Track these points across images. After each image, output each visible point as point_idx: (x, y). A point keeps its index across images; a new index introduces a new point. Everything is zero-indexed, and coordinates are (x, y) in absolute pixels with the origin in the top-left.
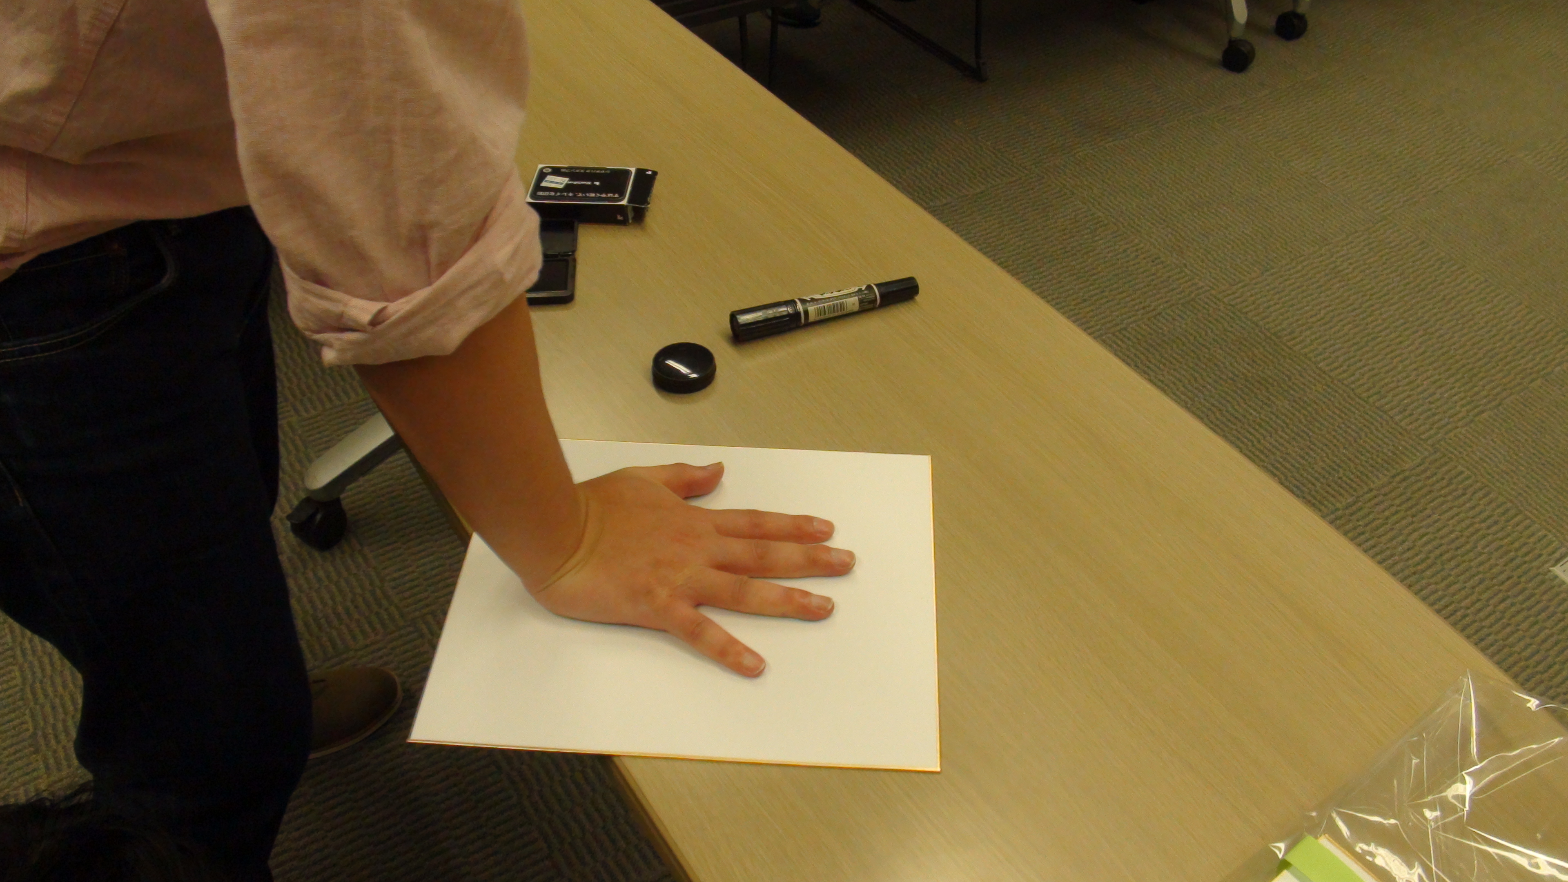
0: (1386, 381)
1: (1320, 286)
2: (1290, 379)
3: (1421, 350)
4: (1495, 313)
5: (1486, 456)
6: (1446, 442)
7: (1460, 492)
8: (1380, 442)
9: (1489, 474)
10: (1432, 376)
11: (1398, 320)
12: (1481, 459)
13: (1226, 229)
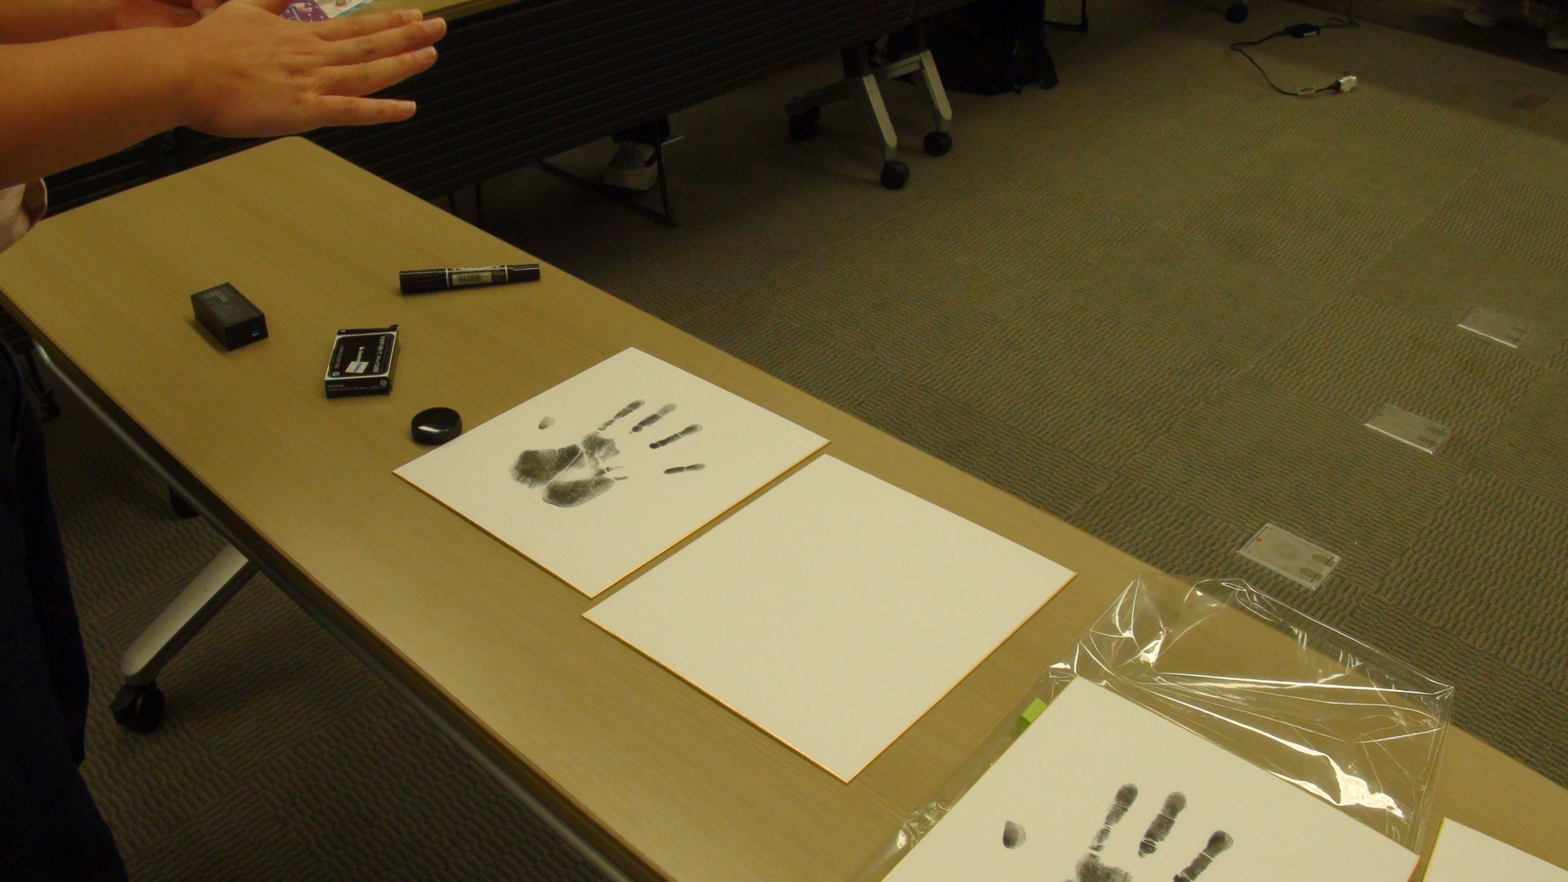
0: (1067, 426)
1: (997, 358)
2: (984, 438)
3: (1092, 398)
4: (1153, 356)
5: (1164, 472)
6: (1127, 467)
7: (1146, 504)
8: (1070, 477)
9: (1169, 486)
10: (1106, 416)
11: (1069, 375)
12: (1160, 475)
13: (908, 322)
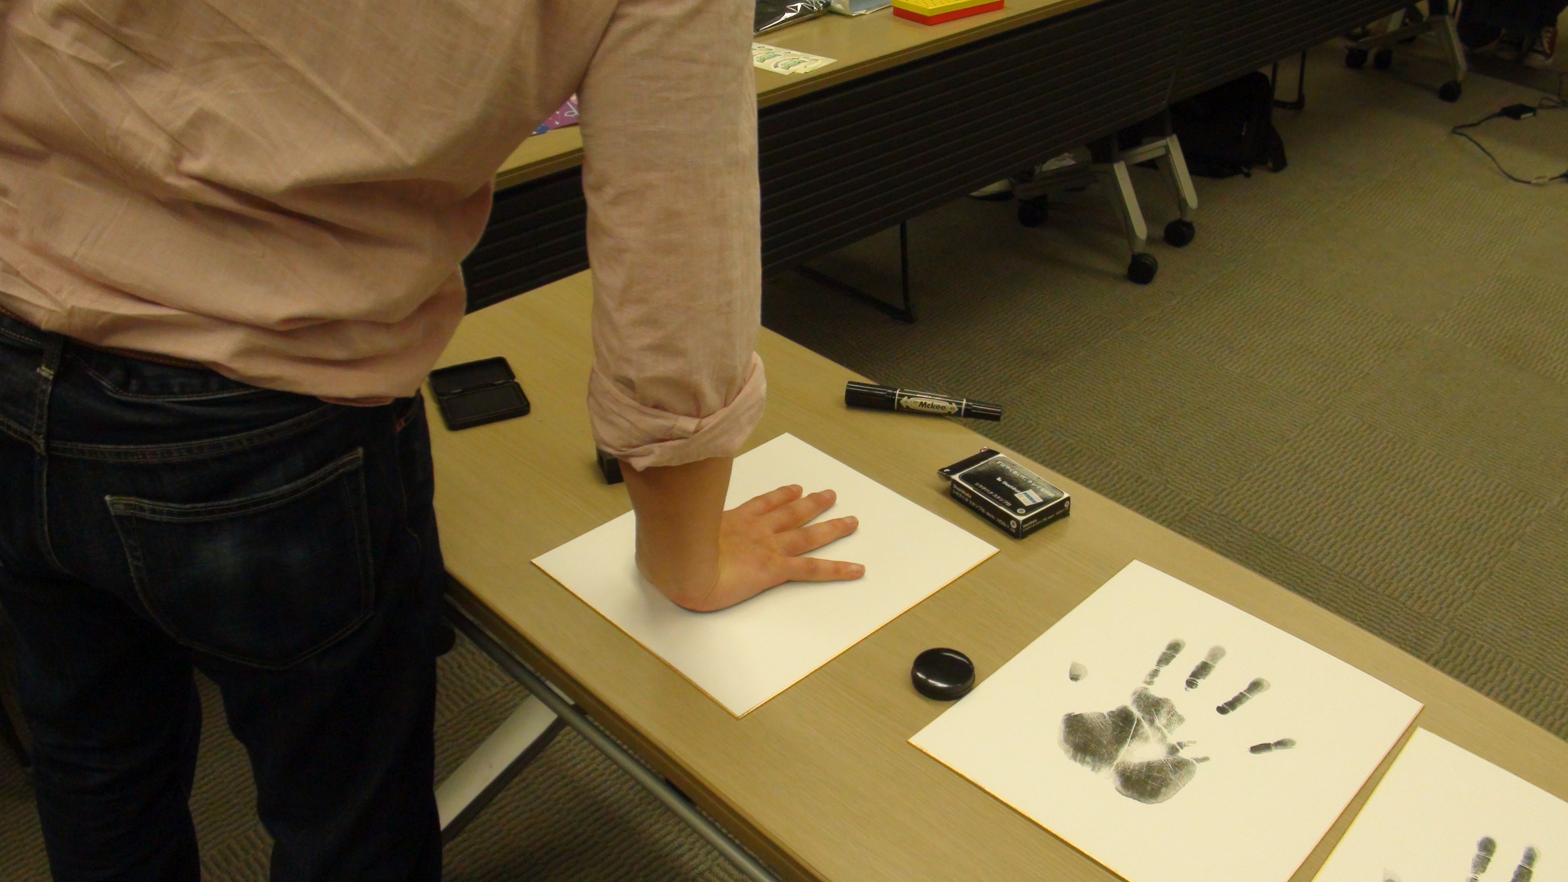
0: (1385, 569)
1: (1295, 484)
3: (1406, 532)
5: (1498, 626)
10: (1424, 556)
11: (1375, 506)
12: (1494, 630)
13: (1191, 439)
